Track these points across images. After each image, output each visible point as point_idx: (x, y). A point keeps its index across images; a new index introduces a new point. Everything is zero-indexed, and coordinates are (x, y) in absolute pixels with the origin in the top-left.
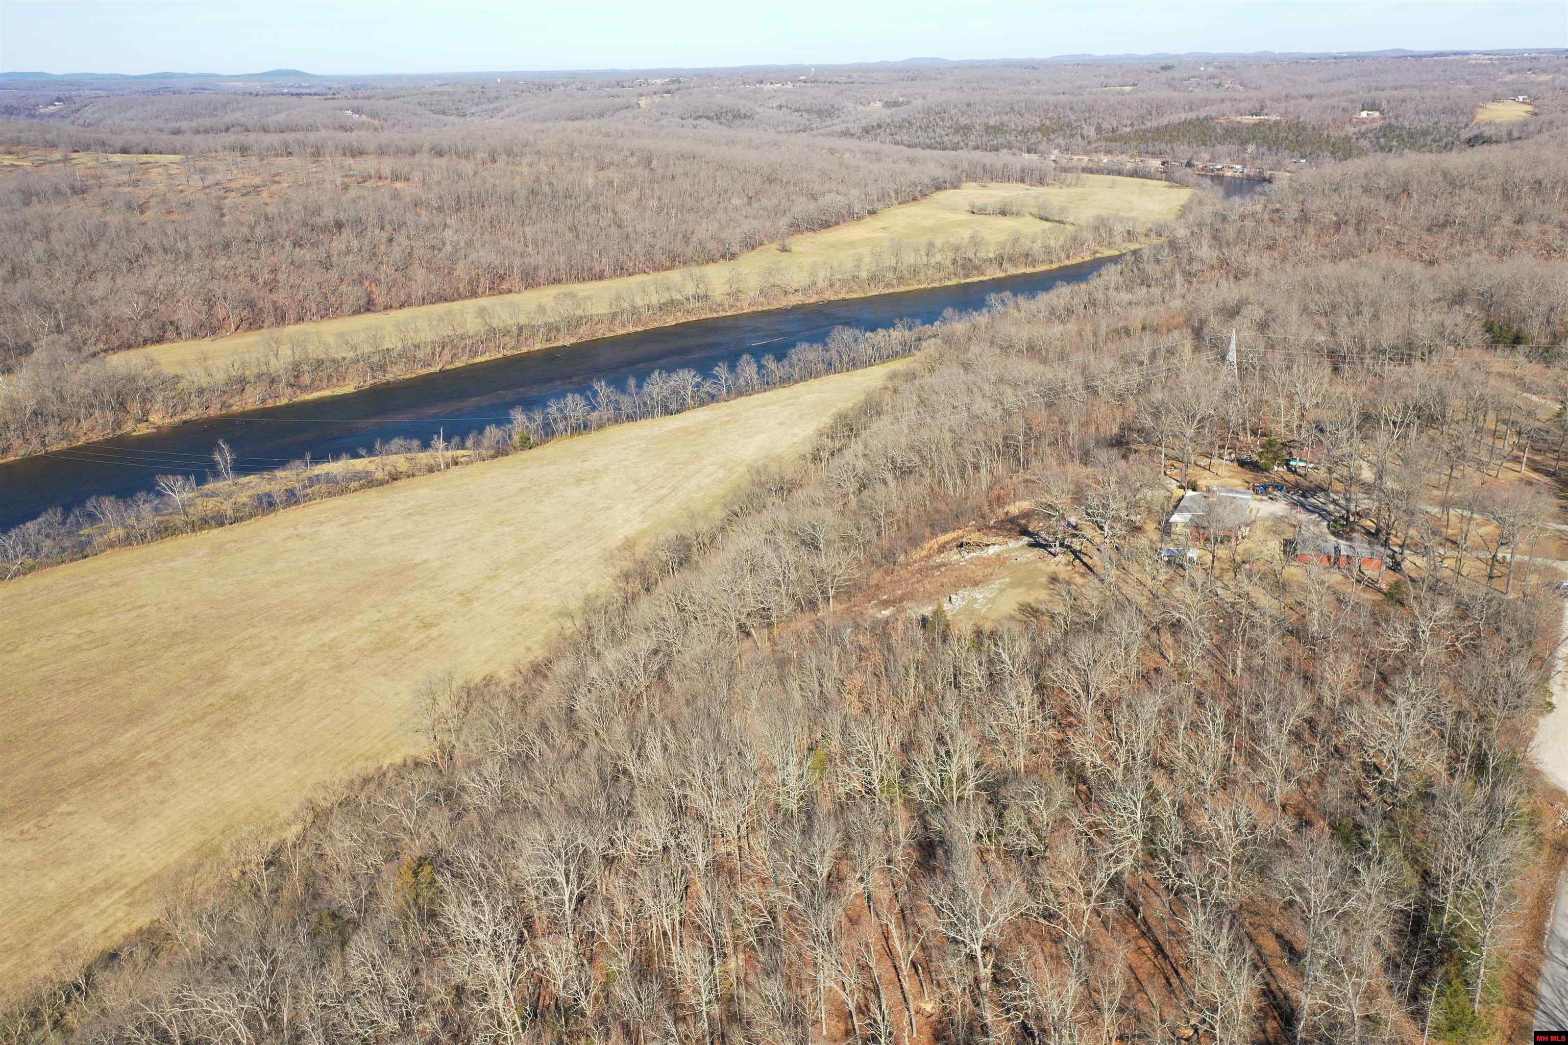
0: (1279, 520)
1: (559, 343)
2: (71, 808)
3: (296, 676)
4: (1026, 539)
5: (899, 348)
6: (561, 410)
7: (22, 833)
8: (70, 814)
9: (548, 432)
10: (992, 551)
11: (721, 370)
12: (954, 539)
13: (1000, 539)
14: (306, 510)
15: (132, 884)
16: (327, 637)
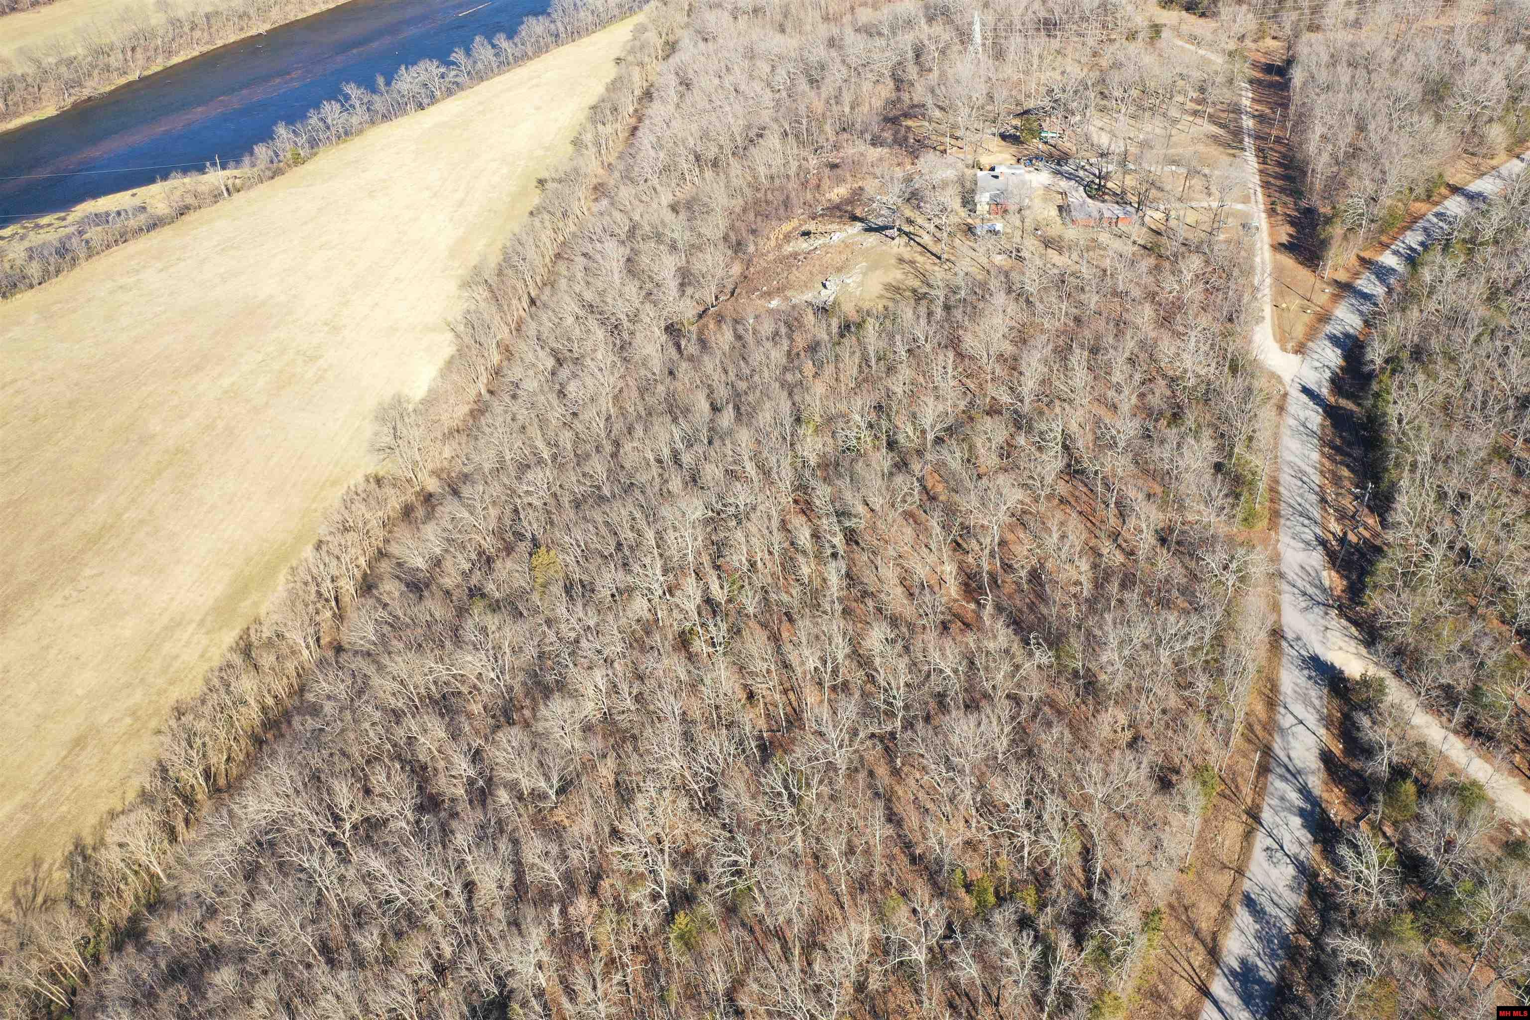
0: (1047, 188)
1: (253, 32)
2: (94, 572)
3: (220, 424)
4: (859, 225)
6: (322, 120)
7: (66, 598)
8: (97, 575)
9: (314, 143)
10: (836, 237)
11: (458, 55)
12: (795, 229)
13: (835, 226)
14: (112, 259)
15: (198, 618)
16: (226, 382)
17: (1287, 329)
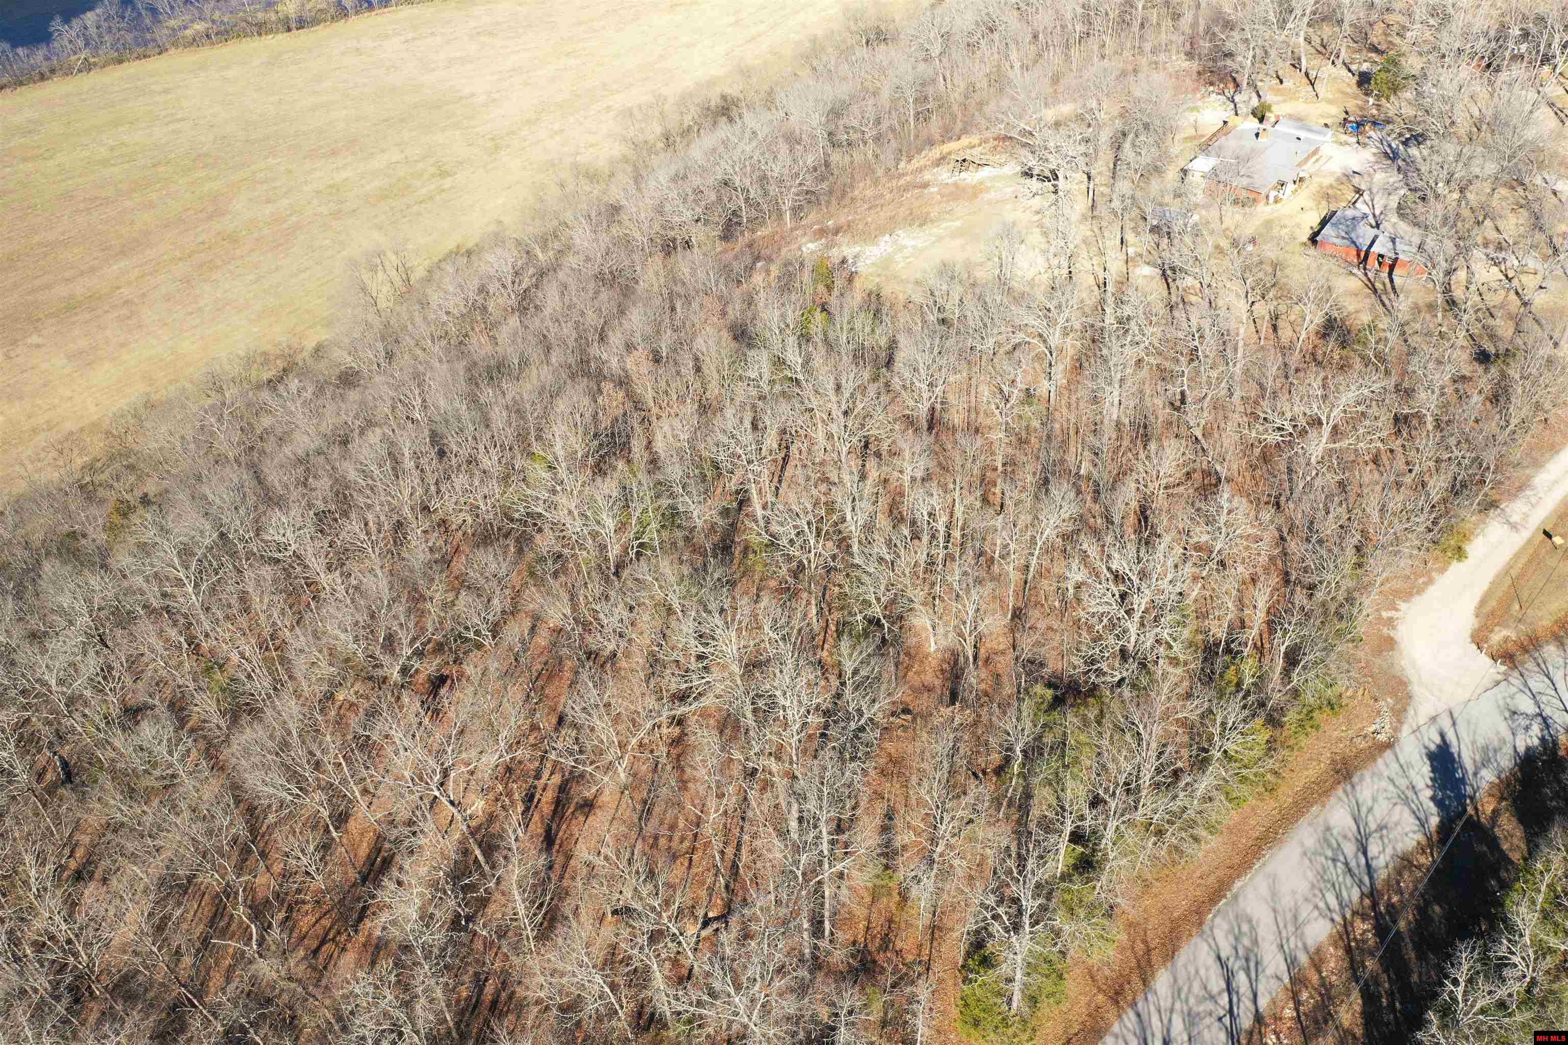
10: (982, 173)
13: (1001, 158)
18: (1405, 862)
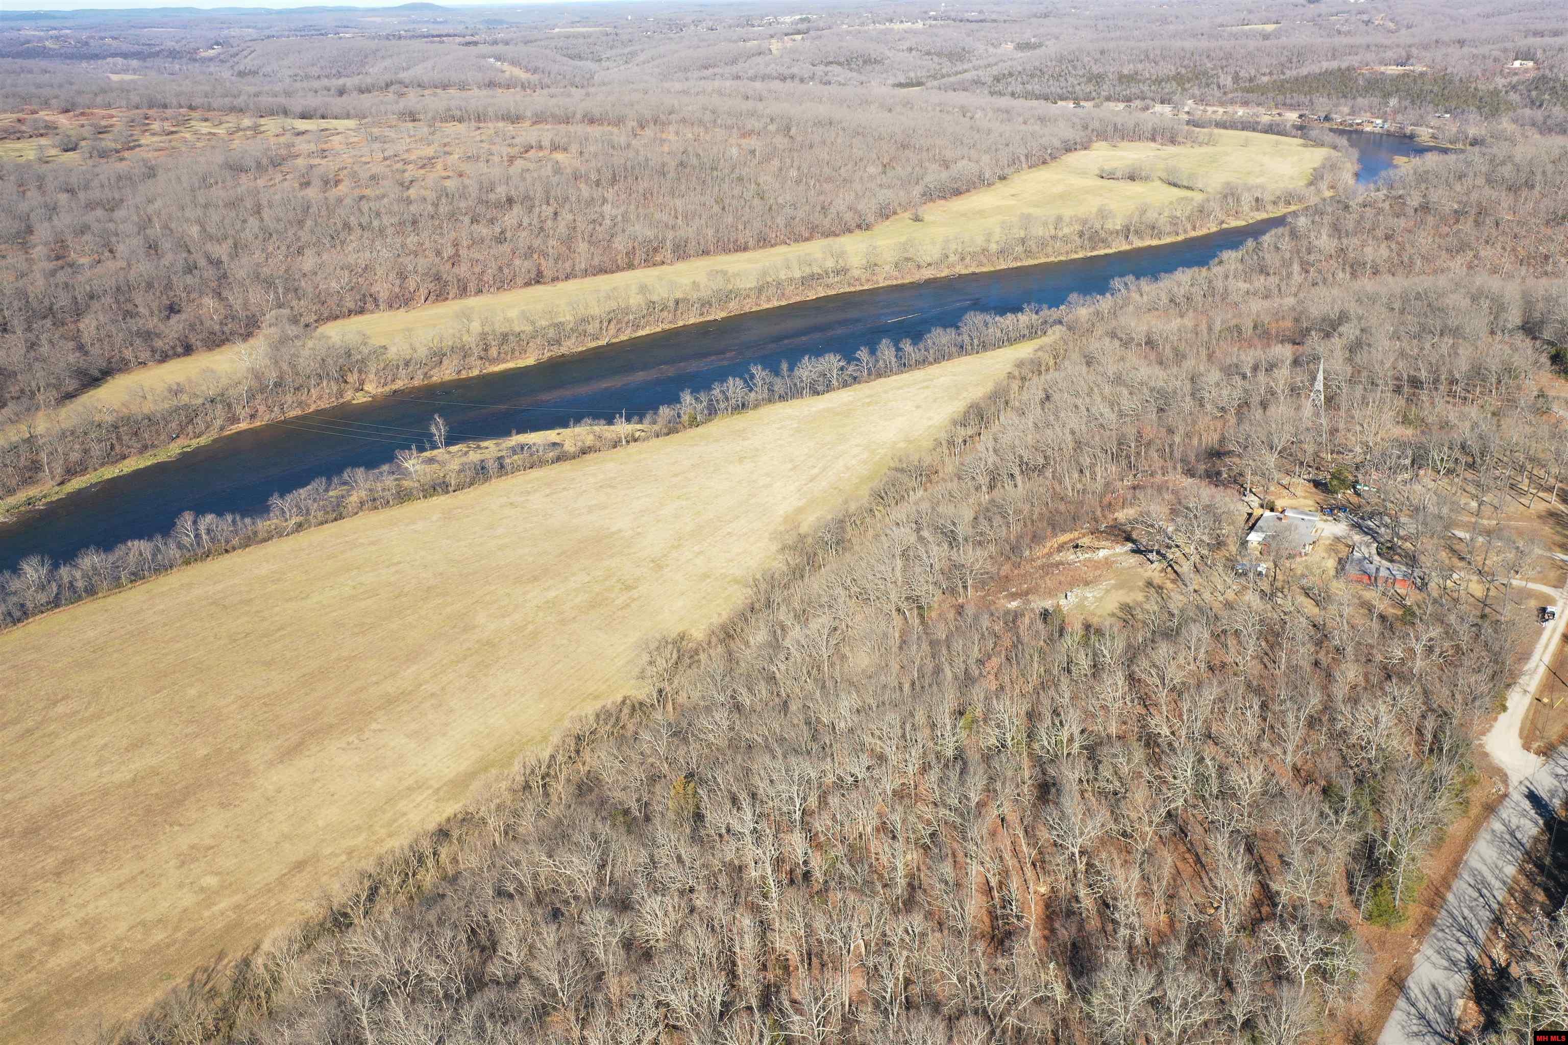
1: (710, 318)
2: (379, 727)
3: (530, 627)
4: (1130, 545)
5: (1027, 332)
6: (723, 392)
7: (348, 744)
8: (380, 731)
9: (712, 412)
10: (1102, 554)
11: (863, 354)
12: (1071, 540)
13: (1108, 544)
14: (514, 481)
15: (436, 786)
16: (552, 594)
17: (1540, 726)
18: (1536, 840)
